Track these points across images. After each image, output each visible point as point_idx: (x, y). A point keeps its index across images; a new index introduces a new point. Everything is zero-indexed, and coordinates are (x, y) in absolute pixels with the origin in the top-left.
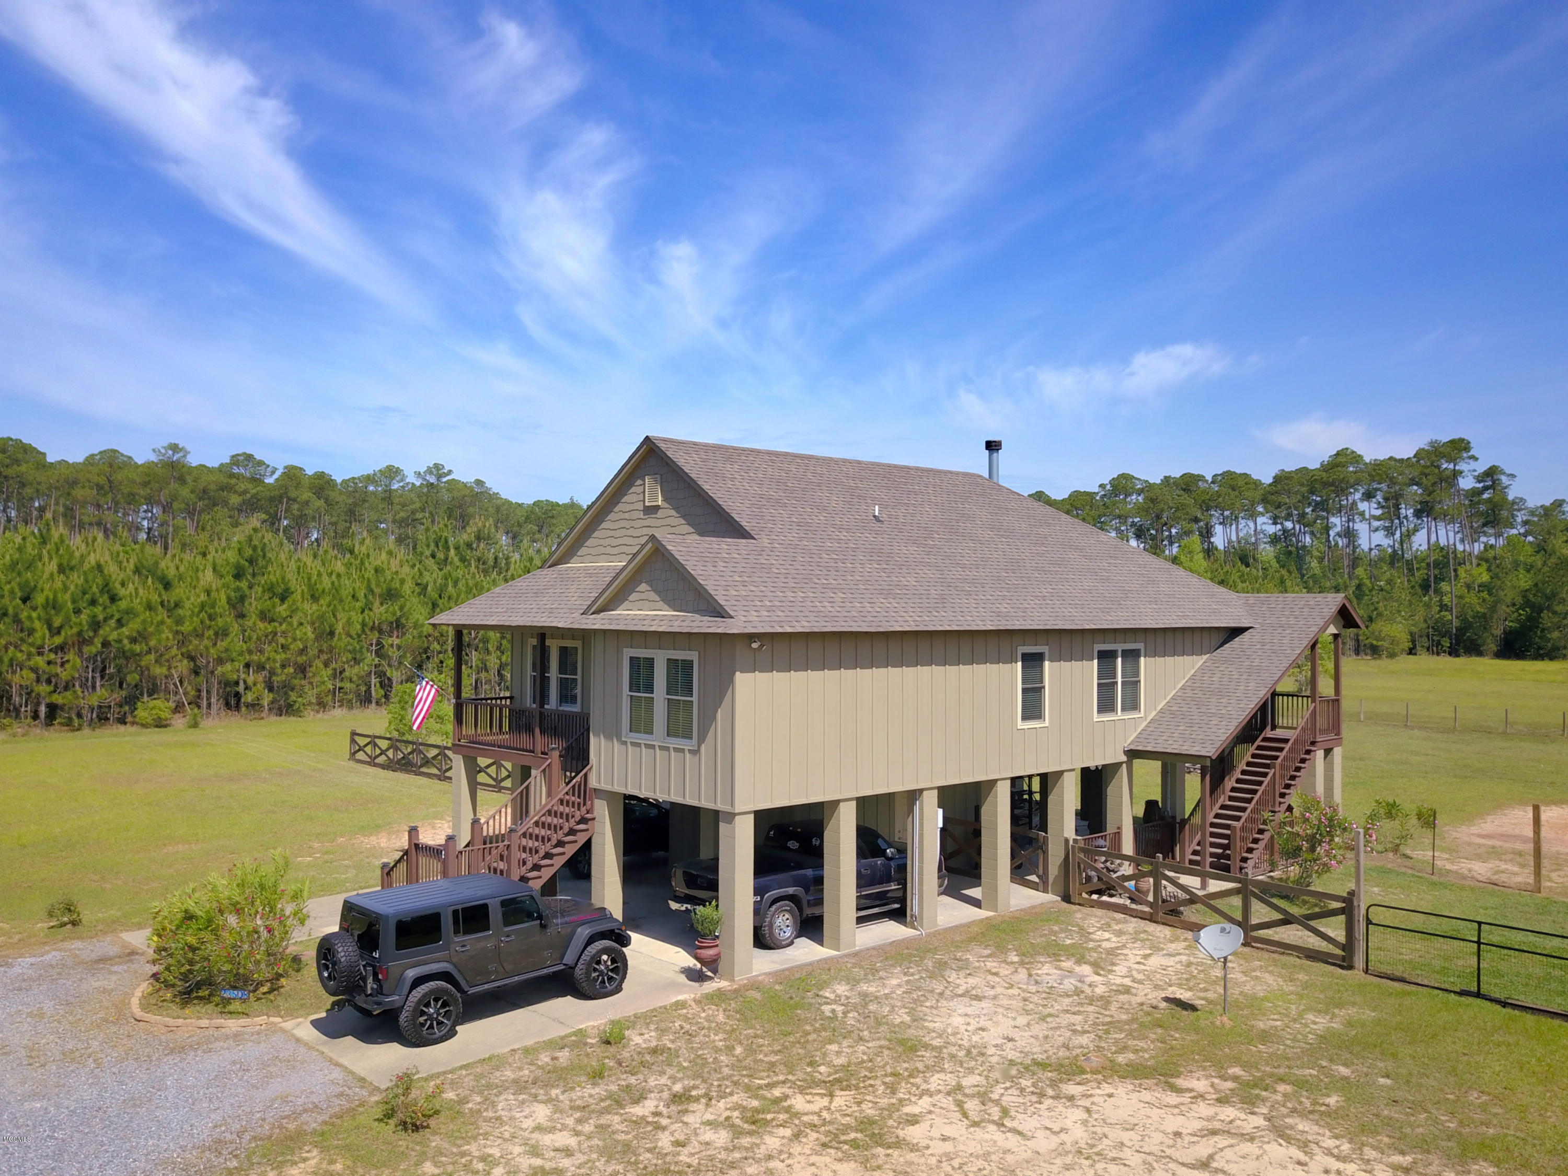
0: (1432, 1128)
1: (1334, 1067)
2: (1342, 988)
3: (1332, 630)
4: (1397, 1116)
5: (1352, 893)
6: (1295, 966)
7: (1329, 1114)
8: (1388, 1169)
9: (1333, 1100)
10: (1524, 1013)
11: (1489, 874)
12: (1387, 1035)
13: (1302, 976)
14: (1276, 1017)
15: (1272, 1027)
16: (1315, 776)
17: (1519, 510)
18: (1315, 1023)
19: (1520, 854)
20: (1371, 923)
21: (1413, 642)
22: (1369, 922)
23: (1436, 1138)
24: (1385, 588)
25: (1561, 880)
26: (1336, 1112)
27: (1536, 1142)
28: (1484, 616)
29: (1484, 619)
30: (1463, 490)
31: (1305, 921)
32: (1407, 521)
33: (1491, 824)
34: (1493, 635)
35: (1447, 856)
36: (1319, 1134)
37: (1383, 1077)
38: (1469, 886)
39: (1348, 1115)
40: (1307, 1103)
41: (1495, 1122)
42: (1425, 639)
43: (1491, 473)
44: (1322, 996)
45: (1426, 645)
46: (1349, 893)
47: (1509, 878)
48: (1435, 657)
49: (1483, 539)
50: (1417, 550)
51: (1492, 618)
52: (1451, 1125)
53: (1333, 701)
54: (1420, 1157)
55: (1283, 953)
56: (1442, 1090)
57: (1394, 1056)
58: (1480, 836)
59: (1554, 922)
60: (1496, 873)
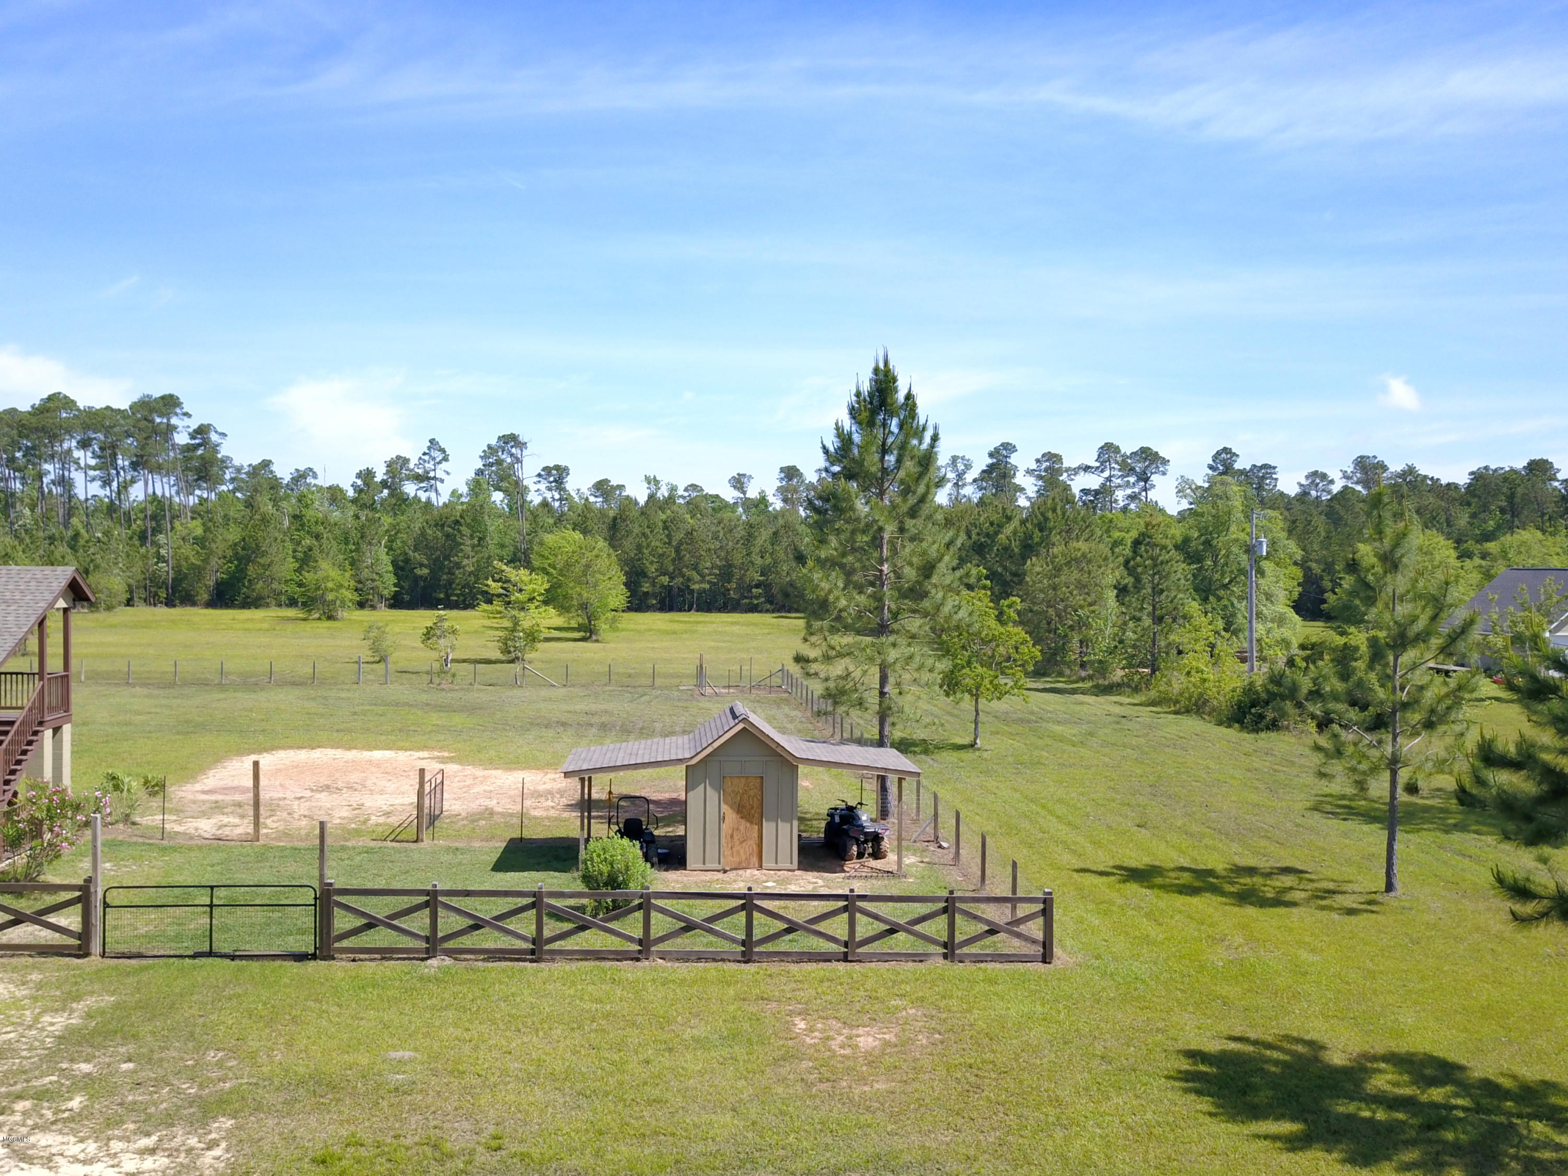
0: (175, 1100)
1: (75, 1066)
2: (79, 980)
3: (61, 604)
4: (140, 1098)
5: (89, 881)
6: (27, 967)
7: (72, 1119)
8: (135, 1156)
9: (75, 1103)
10: (251, 962)
11: (214, 831)
12: (127, 1017)
13: (35, 976)
14: (9, 1029)
15: (5, 1041)
16: (43, 757)
17: (227, 468)
18: (52, 1024)
19: (239, 805)
20: (109, 906)
21: (131, 592)
22: (106, 905)
23: (179, 1108)
24: (102, 539)
25: (275, 825)
26: (80, 1114)
27: (266, 1083)
28: (199, 567)
29: (198, 571)
30: (178, 445)
31: (37, 918)
32: (125, 472)
33: (214, 778)
34: (206, 585)
35: (175, 818)
36: (63, 1143)
37: (125, 1062)
38: (197, 845)
39: (92, 1114)
40: (49, 1114)
41: (231, 1075)
42: (142, 590)
43: (202, 431)
44: (58, 993)
45: (143, 596)
46: (85, 881)
47: (232, 830)
48: (153, 608)
49: (198, 492)
50: (134, 501)
51: (204, 569)
52: (192, 1091)
53: (62, 677)
54: (165, 1133)
55: (13, 956)
56: (182, 1059)
57: (135, 1037)
58: (204, 792)
59: (271, 867)
60: (220, 828)
